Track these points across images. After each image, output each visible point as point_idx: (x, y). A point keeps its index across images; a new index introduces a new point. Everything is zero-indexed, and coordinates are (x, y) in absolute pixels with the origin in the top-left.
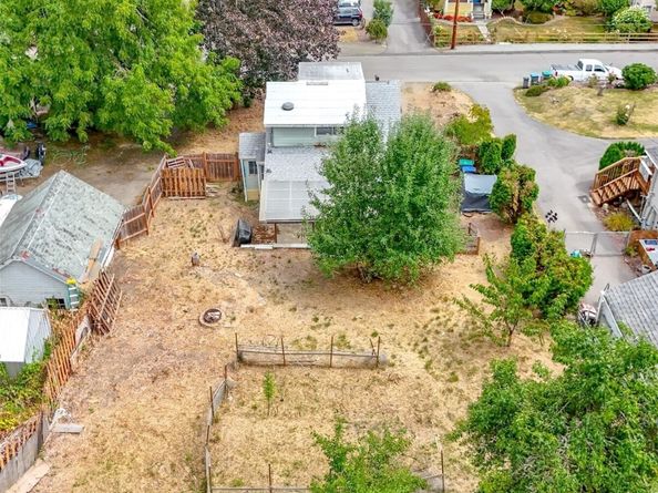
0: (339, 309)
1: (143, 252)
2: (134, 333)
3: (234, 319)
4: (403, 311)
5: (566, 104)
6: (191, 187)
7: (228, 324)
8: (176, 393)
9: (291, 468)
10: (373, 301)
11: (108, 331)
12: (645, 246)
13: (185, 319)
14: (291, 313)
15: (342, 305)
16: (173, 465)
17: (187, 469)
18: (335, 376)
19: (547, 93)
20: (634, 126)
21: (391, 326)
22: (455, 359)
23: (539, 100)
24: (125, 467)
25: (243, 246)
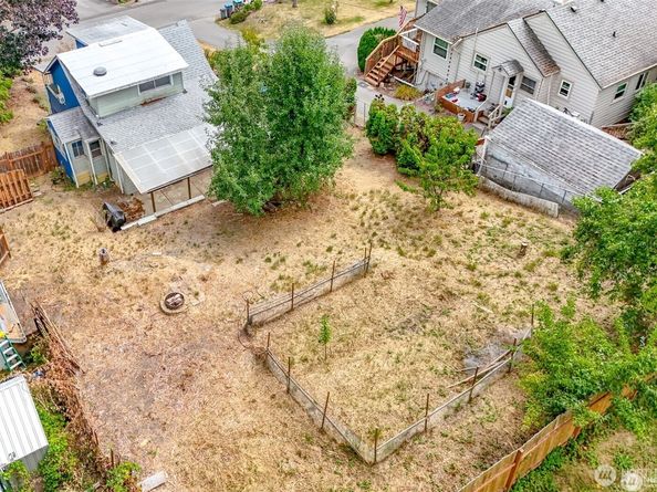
0: (277, 243)
1: (24, 276)
2: (104, 357)
3: (197, 294)
4: (329, 221)
5: (275, 20)
6: (13, 193)
7: (195, 302)
8: (219, 387)
9: (399, 393)
10: (295, 224)
11: (78, 368)
12: (450, 100)
13: (145, 318)
14: (239, 265)
15: (276, 239)
16: (299, 454)
17: (316, 448)
18: (340, 298)
19: (251, 16)
20: (340, 22)
21: (334, 236)
22: (413, 238)
23: (248, 24)
24: (255, 485)
25: (123, 228)
